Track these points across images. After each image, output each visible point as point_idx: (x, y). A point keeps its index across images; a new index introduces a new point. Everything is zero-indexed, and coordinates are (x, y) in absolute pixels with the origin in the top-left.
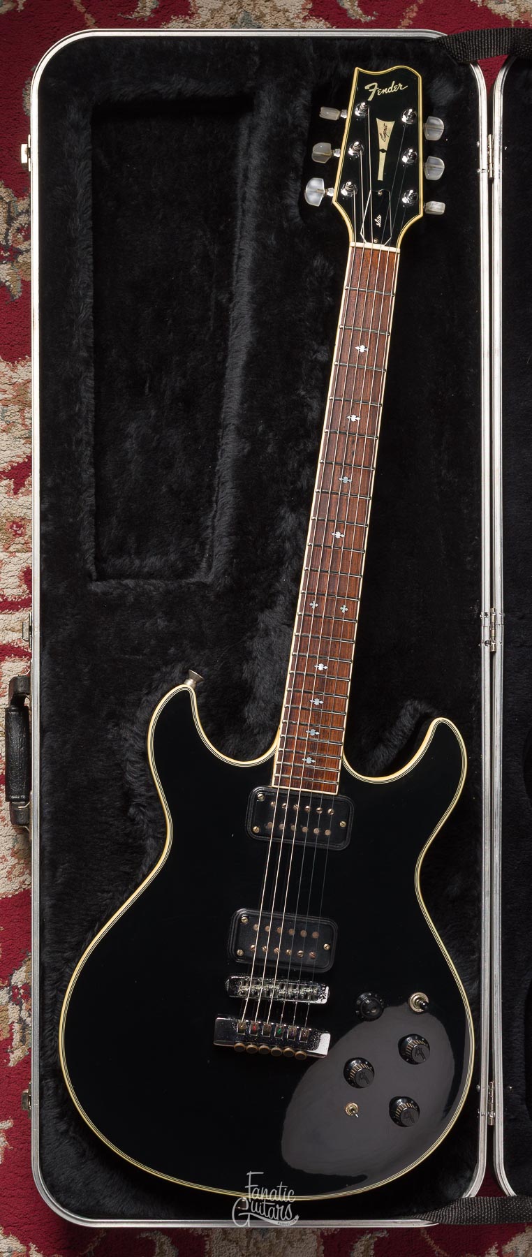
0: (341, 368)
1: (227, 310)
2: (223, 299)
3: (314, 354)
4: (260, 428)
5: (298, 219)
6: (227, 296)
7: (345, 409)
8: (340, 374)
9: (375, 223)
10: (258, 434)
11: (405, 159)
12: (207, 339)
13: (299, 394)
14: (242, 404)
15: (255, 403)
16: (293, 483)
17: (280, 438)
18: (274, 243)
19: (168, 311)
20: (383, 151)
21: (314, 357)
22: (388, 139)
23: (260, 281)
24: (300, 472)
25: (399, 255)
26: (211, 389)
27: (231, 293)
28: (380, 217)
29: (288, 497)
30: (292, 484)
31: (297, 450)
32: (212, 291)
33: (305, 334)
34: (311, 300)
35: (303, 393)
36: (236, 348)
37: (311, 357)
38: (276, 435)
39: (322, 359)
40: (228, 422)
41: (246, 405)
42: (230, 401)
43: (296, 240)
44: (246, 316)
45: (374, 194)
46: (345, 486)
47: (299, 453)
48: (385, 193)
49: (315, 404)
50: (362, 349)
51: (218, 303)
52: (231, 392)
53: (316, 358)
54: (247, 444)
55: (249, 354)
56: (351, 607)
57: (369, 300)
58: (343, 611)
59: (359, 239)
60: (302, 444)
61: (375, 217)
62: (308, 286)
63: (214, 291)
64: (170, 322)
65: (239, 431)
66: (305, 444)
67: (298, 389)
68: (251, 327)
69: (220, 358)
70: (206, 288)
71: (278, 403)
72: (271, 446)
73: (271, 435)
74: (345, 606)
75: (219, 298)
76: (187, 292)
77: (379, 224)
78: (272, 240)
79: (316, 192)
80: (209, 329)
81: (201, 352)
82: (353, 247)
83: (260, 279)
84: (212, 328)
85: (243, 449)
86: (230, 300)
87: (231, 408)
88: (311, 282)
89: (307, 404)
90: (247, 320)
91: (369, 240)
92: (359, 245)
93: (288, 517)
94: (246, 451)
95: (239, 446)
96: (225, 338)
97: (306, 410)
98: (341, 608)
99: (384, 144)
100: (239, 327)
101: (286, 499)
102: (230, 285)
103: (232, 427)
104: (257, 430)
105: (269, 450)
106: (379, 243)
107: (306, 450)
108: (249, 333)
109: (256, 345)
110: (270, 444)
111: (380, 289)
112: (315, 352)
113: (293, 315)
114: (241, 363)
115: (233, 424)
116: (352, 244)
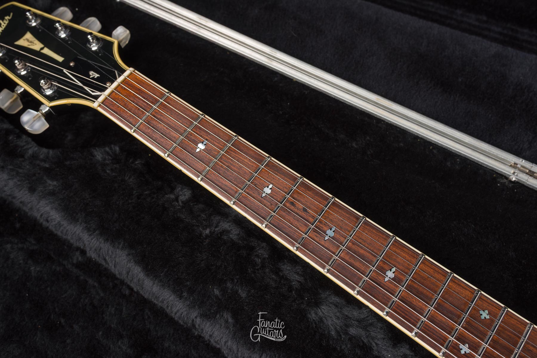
0: (208, 176)
1: (90, 260)
2: (78, 258)
3: (178, 202)
4: (217, 292)
5: (51, 152)
6: (78, 253)
7: (253, 195)
8: (213, 180)
9: (93, 78)
10: (220, 297)
11: (63, 35)
12: (102, 295)
13: (207, 236)
14: (181, 297)
15: (188, 283)
16: (290, 289)
17: (238, 277)
18: (55, 183)
19: (52, 317)
20: (42, 49)
21: (180, 202)
22: (36, 41)
23: (79, 214)
24: (283, 276)
25: (136, 71)
26: (149, 317)
27: (78, 249)
28: (91, 73)
29: (302, 303)
30: (291, 291)
31: (259, 267)
32: (64, 265)
33: (154, 200)
34: (127, 178)
35: (207, 231)
36: (124, 272)
37: (179, 205)
38: (232, 280)
39: (187, 197)
40: (190, 322)
41: (185, 294)
42: (171, 307)
43: (68, 163)
44: (102, 245)
45: (69, 68)
46: (338, 236)
47: (263, 267)
48: (75, 60)
49: (225, 225)
50: (201, 146)
51: (78, 266)
52: (162, 302)
53: (182, 202)
54: (225, 315)
55: (137, 263)
56: (485, 305)
57: (159, 117)
58: (488, 317)
59: (97, 97)
60: (256, 259)
61: (88, 76)
62: (114, 174)
63: (65, 262)
64: (63, 321)
65: (205, 316)
66: (258, 256)
67: (201, 235)
68: (113, 246)
69: (127, 292)
70: (58, 269)
71: (202, 261)
72: (240, 291)
73: (229, 285)
74: (481, 312)
75: (75, 261)
76: (49, 289)
77: (97, 75)
78: (52, 184)
79: (34, 121)
80: (94, 287)
81: (110, 306)
82: (100, 106)
83: (77, 214)
84: (96, 284)
85: (227, 321)
86: (83, 252)
87: (178, 311)
88: (112, 170)
89: (220, 233)
90: (106, 247)
91: (103, 89)
92: (101, 99)
93: (324, 314)
94: (230, 320)
95: (221, 325)
96: (112, 277)
97: (225, 237)
98: (483, 317)
99: (37, 46)
100: (107, 258)
101: (303, 306)
102: (70, 246)
103: (198, 321)
104: (217, 297)
105: (243, 295)
106: (112, 82)
107: (264, 259)
108: (119, 252)
109: (134, 252)
110: (237, 291)
111: (155, 102)
112: (177, 199)
113: (130, 201)
114: (142, 275)
115: (196, 317)
116: (95, 105)
